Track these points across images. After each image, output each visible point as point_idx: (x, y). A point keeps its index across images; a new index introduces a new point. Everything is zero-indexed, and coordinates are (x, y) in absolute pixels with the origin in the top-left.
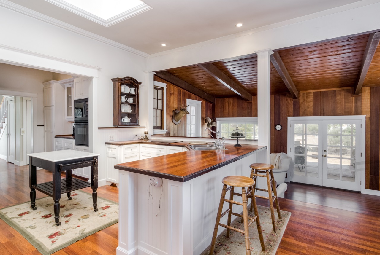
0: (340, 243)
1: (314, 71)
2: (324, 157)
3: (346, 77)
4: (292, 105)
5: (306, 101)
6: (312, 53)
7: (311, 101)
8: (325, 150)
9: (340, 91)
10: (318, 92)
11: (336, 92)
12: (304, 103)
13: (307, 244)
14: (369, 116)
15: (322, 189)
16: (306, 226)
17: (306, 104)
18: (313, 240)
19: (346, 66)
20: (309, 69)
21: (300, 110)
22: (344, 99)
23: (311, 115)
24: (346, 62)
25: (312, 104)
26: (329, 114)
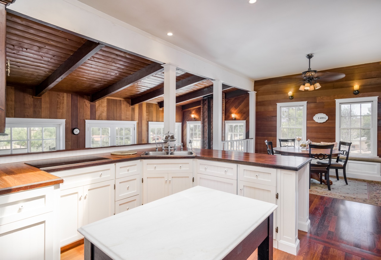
5: (101, 106)
7: (105, 107)
9: (124, 101)
12: (99, 107)
14: (138, 122)
17: (101, 108)
21: (96, 114)
23: (105, 119)
25: (106, 109)
26: (117, 119)
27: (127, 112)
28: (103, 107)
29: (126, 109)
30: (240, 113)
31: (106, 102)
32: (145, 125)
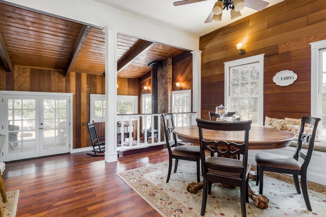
0: (74, 194)
1: (33, 46)
2: (41, 130)
3: (60, 60)
4: (5, 78)
5: (21, 76)
6: (35, 25)
7: (27, 77)
8: (42, 123)
9: (54, 71)
10: (34, 69)
11: (51, 72)
12: (19, 77)
13: (46, 212)
14: (75, 94)
15: (39, 159)
16: (40, 195)
17: (21, 78)
18: (51, 204)
19: (62, 49)
20: (28, 42)
21: (15, 84)
22: (58, 79)
23: (27, 91)
24: (62, 46)
25: (28, 79)
26: (45, 91)
27: (59, 83)
28: (24, 77)
29: (58, 80)
30: (186, 81)
31: (29, 72)
32: (86, 97)
